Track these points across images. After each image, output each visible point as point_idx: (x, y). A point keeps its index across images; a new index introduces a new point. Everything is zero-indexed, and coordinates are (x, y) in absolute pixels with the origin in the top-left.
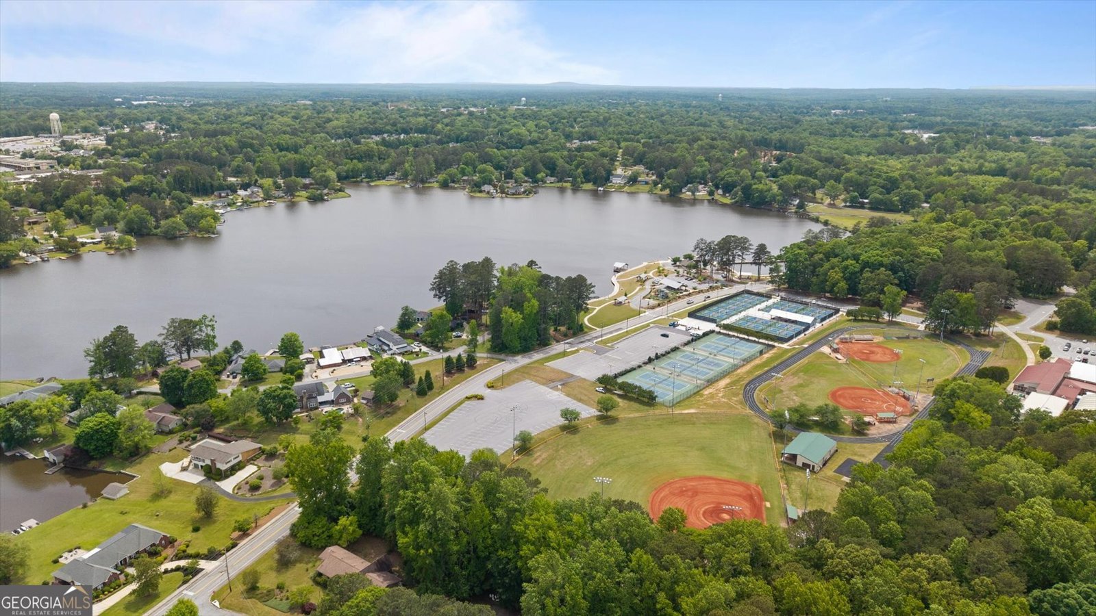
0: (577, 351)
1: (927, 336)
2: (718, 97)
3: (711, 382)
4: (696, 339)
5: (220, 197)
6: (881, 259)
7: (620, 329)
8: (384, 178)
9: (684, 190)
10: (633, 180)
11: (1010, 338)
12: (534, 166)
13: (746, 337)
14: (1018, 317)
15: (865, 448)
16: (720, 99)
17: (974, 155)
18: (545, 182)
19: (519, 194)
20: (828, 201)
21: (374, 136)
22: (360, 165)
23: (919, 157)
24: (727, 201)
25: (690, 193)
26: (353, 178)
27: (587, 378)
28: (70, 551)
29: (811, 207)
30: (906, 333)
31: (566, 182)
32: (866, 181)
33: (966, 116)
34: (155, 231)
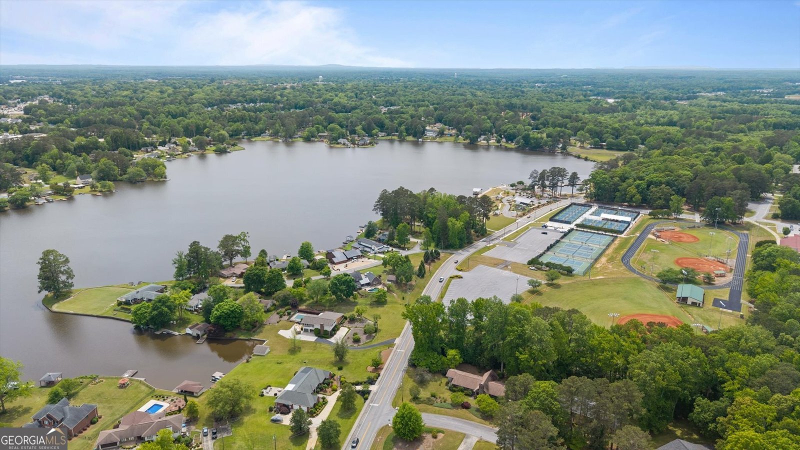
0: (494, 246)
1: (706, 225)
2: (454, 75)
3: (596, 260)
4: (566, 235)
5: (147, 152)
6: (660, 179)
7: (510, 231)
8: (259, 135)
9: (479, 140)
10: (441, 134)
11: (754, 225)
12: (369, 125)
13: (597, 232)
14: (752, 213)
15: (719, 292)
16: (456, 77)
17: (649, 113)
18: (378, 136)
19: (366, 145)
20: (579, 144)
21: (231, 105)
22: (242, 126)
23: (615, 114)
24: (512, 145)
25: (485, 142)
26: (237, 136)
27: (517, 262)
28: (266, 389)
29: (570, 149)
30: (692, 225)
31: (394, 135)
32: (601, 131)
33: (624, 87)
34: (120, 178)
